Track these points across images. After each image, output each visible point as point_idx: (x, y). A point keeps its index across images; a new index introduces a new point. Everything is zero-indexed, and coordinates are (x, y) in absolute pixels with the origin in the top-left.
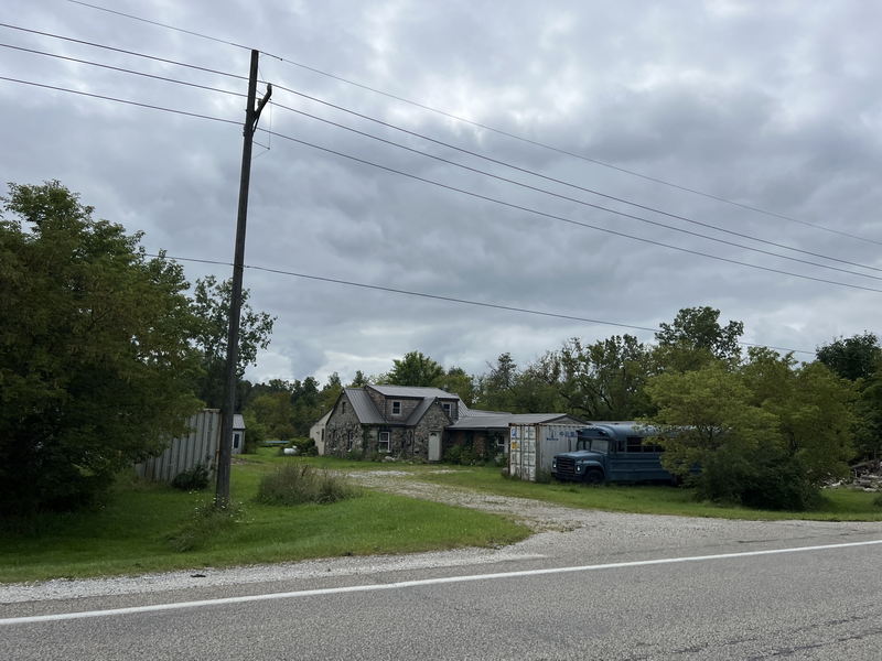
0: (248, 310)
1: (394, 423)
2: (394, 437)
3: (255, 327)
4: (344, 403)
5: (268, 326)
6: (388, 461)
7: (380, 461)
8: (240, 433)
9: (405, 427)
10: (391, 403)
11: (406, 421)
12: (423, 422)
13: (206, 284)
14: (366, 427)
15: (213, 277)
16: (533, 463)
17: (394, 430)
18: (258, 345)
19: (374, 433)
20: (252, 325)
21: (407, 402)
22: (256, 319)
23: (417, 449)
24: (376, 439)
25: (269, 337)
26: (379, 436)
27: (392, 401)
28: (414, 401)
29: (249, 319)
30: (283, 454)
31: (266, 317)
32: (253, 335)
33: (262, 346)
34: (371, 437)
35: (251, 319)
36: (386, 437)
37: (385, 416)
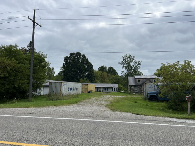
0: (135, 61)
1: (138, 85)
2: (138, 88)
6: (134, 94)
7: (131, 94)
10: (137, 80)
11: (141, 84)
14: (131, 86)
15: (126, 55)
17: (138, 87)
21: (142, 79)
23: (143, 92)
24: (133, 89)
25: (140, 66)
26: (134, 88)
27: (138, 79)
28: (144, 79)
29: (135, 63)
30: (121, 92)
31: (139, 62)
32: (136, 66)
33: (139, 69)
34: (132, 88)
35: (136, 63)
36: (137, 88)
37: (136, 83)
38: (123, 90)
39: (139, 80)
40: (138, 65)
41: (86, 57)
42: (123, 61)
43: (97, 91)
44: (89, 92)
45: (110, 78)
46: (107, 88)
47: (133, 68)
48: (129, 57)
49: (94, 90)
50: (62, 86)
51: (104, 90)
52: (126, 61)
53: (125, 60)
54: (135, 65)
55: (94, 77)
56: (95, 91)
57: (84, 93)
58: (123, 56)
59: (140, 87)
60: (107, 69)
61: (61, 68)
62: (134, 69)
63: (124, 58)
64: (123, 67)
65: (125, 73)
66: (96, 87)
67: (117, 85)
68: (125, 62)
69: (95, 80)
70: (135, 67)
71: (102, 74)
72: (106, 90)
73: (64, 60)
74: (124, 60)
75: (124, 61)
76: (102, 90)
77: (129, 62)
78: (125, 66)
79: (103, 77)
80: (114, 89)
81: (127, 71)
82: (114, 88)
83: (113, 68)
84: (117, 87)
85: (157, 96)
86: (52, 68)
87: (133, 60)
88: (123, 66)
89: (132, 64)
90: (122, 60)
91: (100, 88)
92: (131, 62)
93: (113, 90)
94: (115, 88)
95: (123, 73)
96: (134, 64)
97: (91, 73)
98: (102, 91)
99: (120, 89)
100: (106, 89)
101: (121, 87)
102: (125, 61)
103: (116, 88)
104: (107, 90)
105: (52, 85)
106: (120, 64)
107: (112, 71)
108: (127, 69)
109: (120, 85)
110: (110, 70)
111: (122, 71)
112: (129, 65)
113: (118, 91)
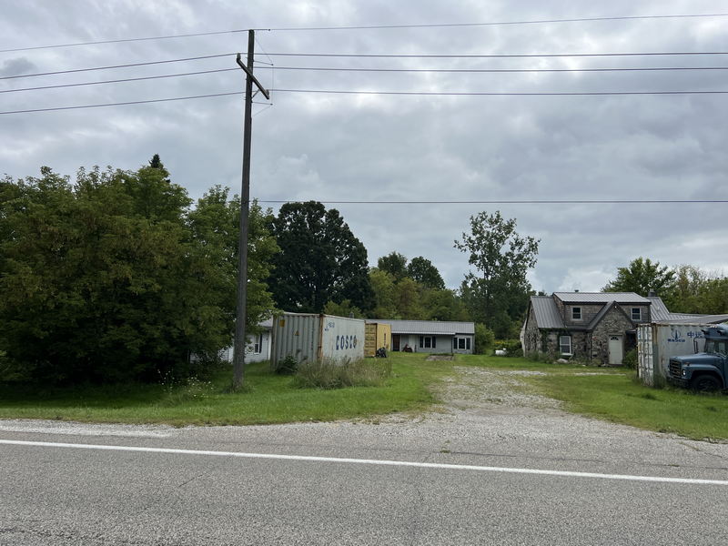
0: (515, 236)
1: (573, 327)
2: (575, 341)
3: (522, 250)
4: (532, 310)
5: (533, 247)
6: (563, 363)
7: (551, 363)
8: (471, 337)
9: (586, 332)
10: (571, 310)
11: (587, 326)
12: (600, 326)
13: (479, 219)
14: (545, 332)
15: (484, 213)
16: (652, 367)
17: (575, 335)
18: (527, 264)
19: (553, 337)
20: (520, 249)
21: (587, 307)
22: (522, 243)
23: (595, 353)
24: (556, 343)
25: (535, 257)
26: (558, 340)
27: (572, 307)
28: (596, 307)
29: (517, 244)
30: (494, 355)
31: (531, 240)
32: (520, 257)
33: (530, 265)
34: (551, 341)
35: (519, 243)
36: (568, 341)
37: (565, 321)
38: (504, 346)
39: (577, 310)
40: (526, 252)
42: (471, 235)
43: (396, 350)
46: (435, 337)
47: (510, 264)
48: (496, 222)
49: (390, 344)
50: (324, 332)
51: (421, 346)
52: (482, 237)
53: (479, 233)
54: (516, 252)
58: (472, 218)
59: (583, 336)
60: (407, 265)
62: (513, 267)
63: (475, 224)
64: (473, 259)
65: (480, 283)
67: (469, 328)
68: (480, 240)
70: (517, 260)
71: (400, 284)
72: (428, 345)
74: (474, 234)
75: (473, 238)
76: (412, 344)
77: (495, 241)
78: (479, 253)
80: (462, 341)
81: (486, 275)
82: (459, 337)
83: (428, 263)
84: (472, 335)
85: (721, 374)
87: (509, 233)
88: (471, 257)
89: (504, 249)
90: (470, 233)
91: (406, 336)
92: (501, 239)
93: (456, 347)
94: (462, 337)
95: (471, 282)
96: (513, 249)
99: (484, 343)
100: (428, 340)
101: (487, 336)
102: (478, 235)
103: (468, 340)
104: (434, 346)
105: (283, 325)
106: (459, 247)
107: (425, 272)
108: (486, 268)
109: (482, 326)
110: (419, 270)
111: (468, 274)
112: (492, 253)
113: (477, 352)
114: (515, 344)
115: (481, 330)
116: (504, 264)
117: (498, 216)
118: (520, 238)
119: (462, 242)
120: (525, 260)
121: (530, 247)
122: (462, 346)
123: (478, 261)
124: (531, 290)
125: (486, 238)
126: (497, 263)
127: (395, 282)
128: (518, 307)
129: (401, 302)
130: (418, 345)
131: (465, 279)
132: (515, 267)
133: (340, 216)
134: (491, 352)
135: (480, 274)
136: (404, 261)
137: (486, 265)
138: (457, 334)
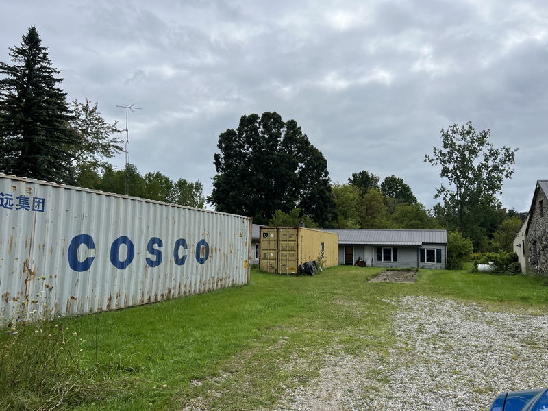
0: (489, 147)
3: (497, 161)
4: (541, 202)
5: (509, 157)
8: (442, 248)
13: (450, 133)
15: (455, 126)
18: (502, 176)
20: (494, 159)
22: (497, 154)
25: (512, 167)
29: (491, 155)
30: (476, 271)
31: (507, 150)
32: (495, 168)
33: (506, 176)
35: (493, 154)
38: (490, 258)
40: (502, 162)
41: (300, 128)
42: (442, 148)
43: (347, 264)
44: (306, 270)
45: (392, 216)
46: (396, 248)
47: (484, 176)
48: (468, 133)
49: (332, 257)
51: (379, 259)
52: (454, 150)
53: (450, 146)
54: (490, 163)
55: (334, 205)
56: (340, 264)
57: (277, 273)
58: (442, 131)
60: (380, 183)
61: (215, 179)
62: (488, 178)
63: (446, 136)
64: (445, 172)
65: (453, 196)
66: (341, 246)
67: (439, 236)
68: (451, 153)
69: (335, 217)
70: (492, 171)
71: (366, 196)
72: (387, 258)
73: (220, 146)
74: (445, 147)
75: (445, 151)
76: (368, 257)
77: (467, 153)
78: (451, 166)
79: (367, 209)
80: (431, 253)
81: (459, 187)
82: (427, 248)
83: (400, 182)
84: (444, 245)
86: (197, 183)
87: (482, 144)
88: (443, 170)
90: (440, 147)
91: (361, 247)
92: (474, 152)
93: (423, 260)
94: (431, 248)
95: (443, 195)
96: (487, 160)
97: (322, 190)
98: (369, 263)
99: (460, 255)
100: (387, 252)
101: (464, 246)
103: (439, 252)
104: (395, 259)
106: (430, 161)
107: (398, 190)
108: (459, 182)
109: (457, 234)
110: (391, 187)
111: (439, 188)
112: (464, 165)
113: (450, 266)
114: (506, 255)
115: (455, 239)
116: (478, 175)
117: (470, 127)
118: (495, 149)
119: (432, 156)
120: (501, 171)
121: (506, 156)
122: (431, 259)
123: (450, 174)
124: (502, 208)
125: (458, 151)
126: (470, 176)
127: (361, 195)
128: (489, 223)
129: (367, 215)
130: (376, 258)
131: (437, 193)
132: (489, 178)
133: (298, 127)
134: (470, 265)
135: (453, 188)
136: (377, 181)
137: (458, 178)
138: (423, 244)
